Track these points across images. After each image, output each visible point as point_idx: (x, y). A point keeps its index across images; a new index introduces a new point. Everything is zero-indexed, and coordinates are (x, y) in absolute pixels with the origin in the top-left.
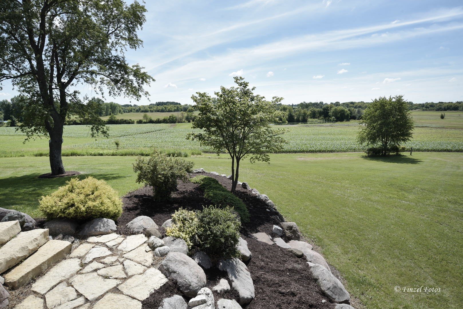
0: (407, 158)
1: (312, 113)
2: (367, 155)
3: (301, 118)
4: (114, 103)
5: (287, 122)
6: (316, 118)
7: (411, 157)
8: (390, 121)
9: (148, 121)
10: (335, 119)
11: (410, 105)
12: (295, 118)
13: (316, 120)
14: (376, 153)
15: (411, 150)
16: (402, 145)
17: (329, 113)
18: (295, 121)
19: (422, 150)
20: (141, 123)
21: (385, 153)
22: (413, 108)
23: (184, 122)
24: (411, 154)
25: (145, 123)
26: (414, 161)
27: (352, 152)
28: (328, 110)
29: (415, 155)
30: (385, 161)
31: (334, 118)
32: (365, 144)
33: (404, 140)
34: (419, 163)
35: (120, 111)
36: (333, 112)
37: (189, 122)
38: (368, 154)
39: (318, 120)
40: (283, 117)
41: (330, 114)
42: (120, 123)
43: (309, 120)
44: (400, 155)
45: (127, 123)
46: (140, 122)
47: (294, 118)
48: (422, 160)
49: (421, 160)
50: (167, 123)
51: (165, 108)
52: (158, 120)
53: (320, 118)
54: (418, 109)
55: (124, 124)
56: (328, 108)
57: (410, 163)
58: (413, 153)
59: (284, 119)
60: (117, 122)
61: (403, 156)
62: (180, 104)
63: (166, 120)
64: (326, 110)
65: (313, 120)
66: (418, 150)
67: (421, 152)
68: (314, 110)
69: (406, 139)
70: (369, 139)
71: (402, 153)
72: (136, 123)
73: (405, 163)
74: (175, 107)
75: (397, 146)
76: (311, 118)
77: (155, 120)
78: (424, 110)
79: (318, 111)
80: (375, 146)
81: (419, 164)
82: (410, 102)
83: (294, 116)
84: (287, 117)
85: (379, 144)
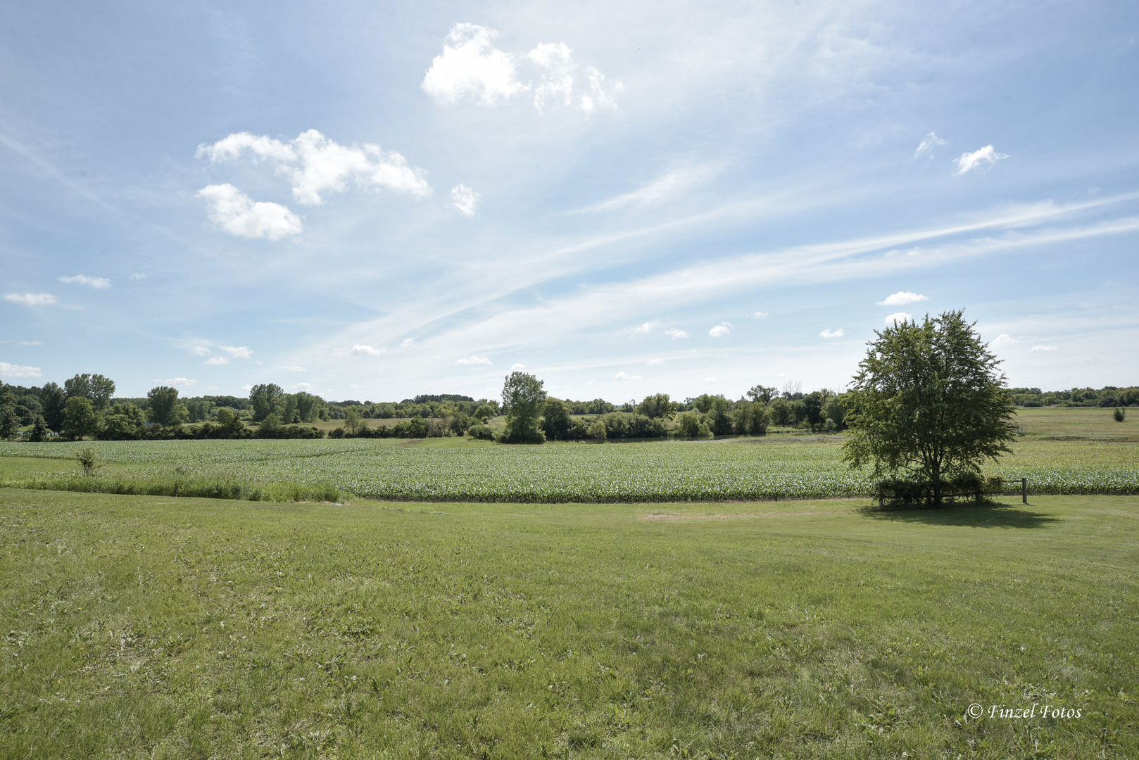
0: (1010, 512)
1: (779, 412)
2: (877, 504)
3: (747, 427)
4: (309, 395)
5: (711, 434)
6: (790, 424)
7: (1025, 509)
8: (932, 390)
9: (357, 432)
10: (835, 425)
11: (1036, 396)
12: (734, 425)
13: (790, 429)
14: (908, 498)
15: (1025, 491)
16: (988, 468)
17: (820, 410)
18: (733, 433)
19: (1062, 490)
20: (340, 438)
21: (938, 497)
22: (1042, 402)
23: (447, 435)
24: (1025, 501)
25: (349, 436)
26: (1029, 521)
27: (840, 496)
28: (819, 404)
29: (1037, 504)
30: (929, 522)
31: (832, 421)
32: (870, 467)
33: (990, 452)
34: (1045, 524)
35: (321, 415)
36: (830, 407)
37: (461, 434)
38: (881, 500)
39: (794, 430)
40: (702, 422)
41: (824, 411)
42: (288, 437)
43: (771, 428)
44: (989, 504)
45: (304, 437)
46: (337, 434)
47: (730, 425)
48: (1061, 518)
49: (1056, 518)
50: (403, 436)
51: (432, 408)
52: (381, 429)
53: (800, 426)
54: (1055, 403)
55: (298, 438)
56: (819, 398)
57: (1013, 525)
58: (1029, 498)
59: (704, 427)
60: (280, 433)
61: (1000, 505)
62: (471, 399)
63: (402, 430)
64: (813, 403)
65: (780, 429)
66: (1051, 490)
67: (1061, 497)
68: (782, 405)
69: (996, 447)
70: (880, 452)
71: (996, 499)
72: (327, 436)
73: (997, 525)
74: (455, 405)
75: (973, 474)
76: (776, 424)
77: (376, 429)
78: (1070, 406)
79: (793, 406)
80: (902, 473)
81: (1043, 527)
82: (1035, 389)
83: (730, 419)
84: (712, 422)
85: (910, 469)
